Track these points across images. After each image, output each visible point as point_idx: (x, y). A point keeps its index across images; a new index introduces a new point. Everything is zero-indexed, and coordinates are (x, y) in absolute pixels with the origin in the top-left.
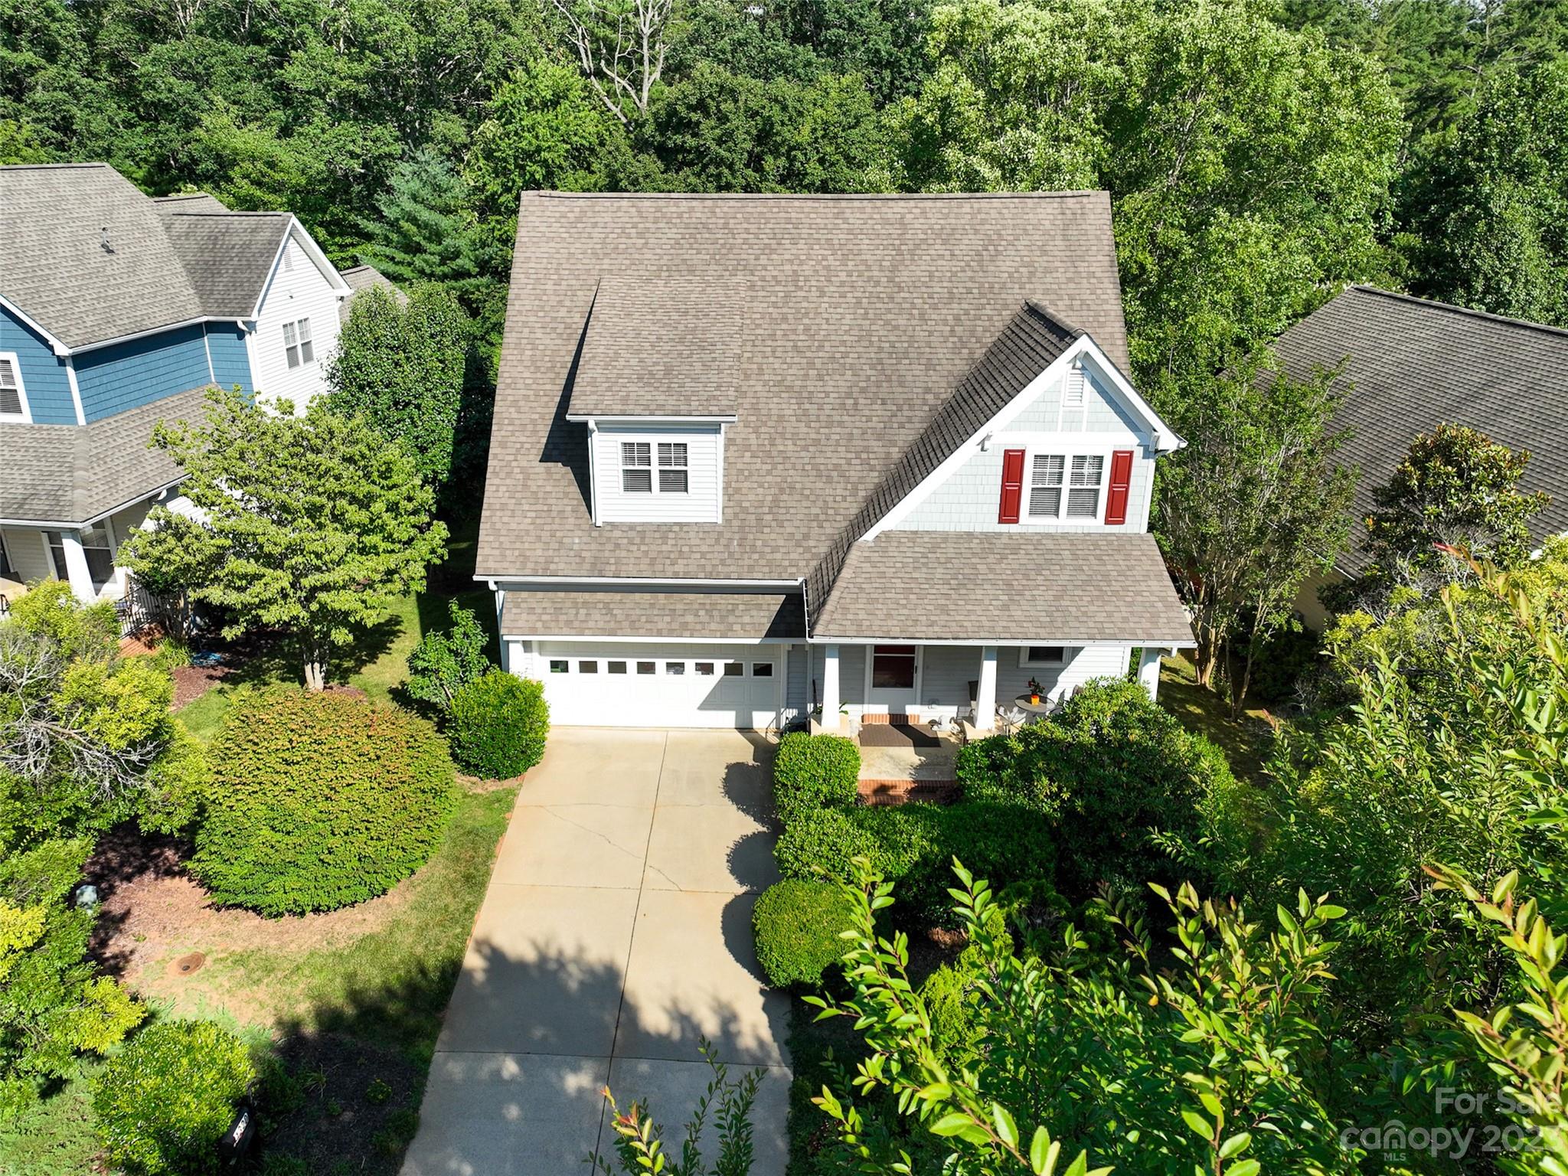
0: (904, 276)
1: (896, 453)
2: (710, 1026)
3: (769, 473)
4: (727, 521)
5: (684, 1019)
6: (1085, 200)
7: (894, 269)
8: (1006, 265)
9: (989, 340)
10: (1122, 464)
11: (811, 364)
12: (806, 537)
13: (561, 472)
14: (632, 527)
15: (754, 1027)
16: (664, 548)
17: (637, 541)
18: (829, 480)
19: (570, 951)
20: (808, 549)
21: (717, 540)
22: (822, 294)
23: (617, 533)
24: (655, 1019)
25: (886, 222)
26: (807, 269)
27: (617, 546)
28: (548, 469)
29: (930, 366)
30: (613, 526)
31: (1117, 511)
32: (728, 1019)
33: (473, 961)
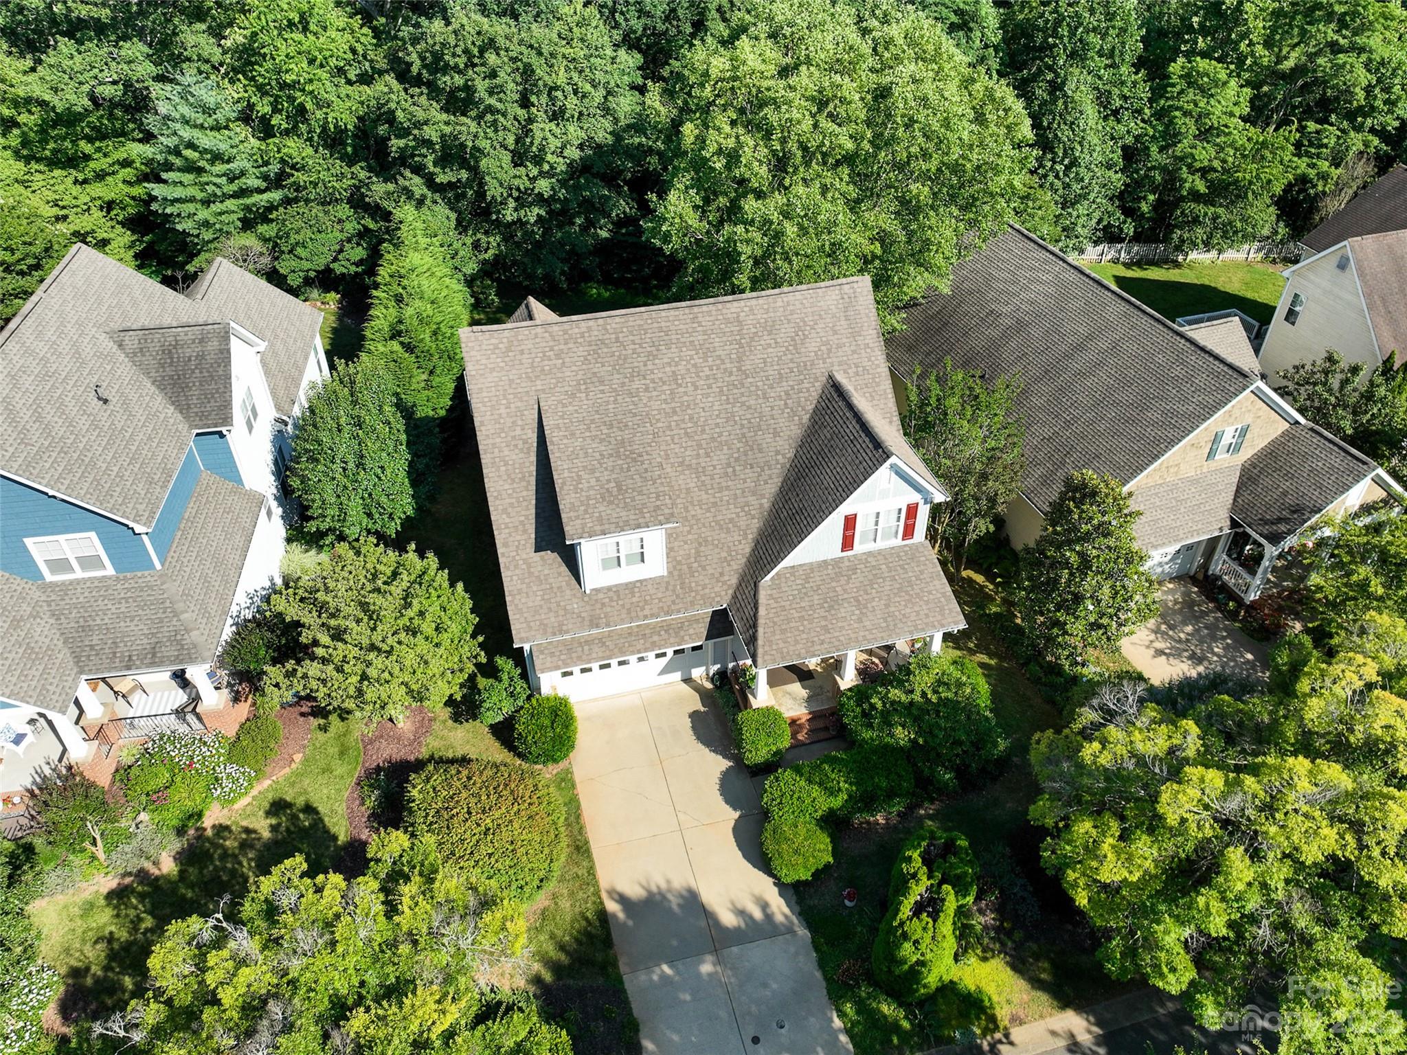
0: (747, 366)
1: (766, 504)
2: (758, 914)
3: (689, 532)
4: (670, 573)
5: (741, 913)
6: (855, 285)
7: (740, 360)
8: (812, 345)
9: (810, 408)
10: (912, 511)
11: (699, 446)
12: (722, 574)
13: (551, 557)
14: (609, 589)
15: (779, 907)
16: (634, 600)
17: (615, 598)
18: (728, 531)
19: (663, 886)
20: (724, 583)
21: (667, 589)
22: (696, 388)
23: (601, 596)
24: (728, 919)
25: (728, 321)
26: (681, 368)
27: (603, 604)
28: (542, 558)
29: (776, 434)
30: (597, 591)
31: (909, 532)
32: (764, 906)
33: (612, 906)
